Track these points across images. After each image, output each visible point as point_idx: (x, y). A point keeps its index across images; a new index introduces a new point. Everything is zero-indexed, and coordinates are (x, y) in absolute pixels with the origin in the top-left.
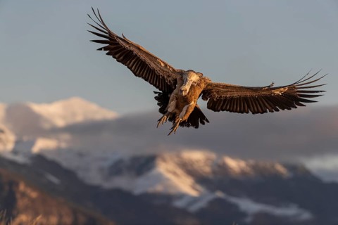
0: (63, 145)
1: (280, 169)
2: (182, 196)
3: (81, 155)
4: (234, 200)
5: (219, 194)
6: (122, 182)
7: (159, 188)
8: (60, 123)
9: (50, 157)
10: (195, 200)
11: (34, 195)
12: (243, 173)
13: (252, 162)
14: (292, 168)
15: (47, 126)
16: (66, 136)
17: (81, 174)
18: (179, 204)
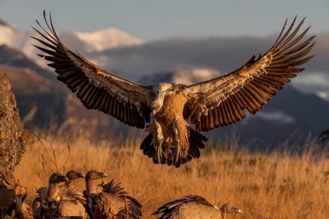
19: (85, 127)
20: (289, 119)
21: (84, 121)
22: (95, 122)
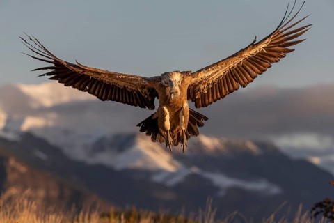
0: (51, 123)
1: (251, 146)
2: (160, 171)
3: (66, 132)
4: (208, 175)
5: (195, 170)
6: (105, 158)
7: (139, 164)
8: (48, 103)
9: (38, 134)
10: (172, 175)
11: (23, 169)
12: (217, 150)
13: (225, 140)
14: (262, 146)
15: (35, 106)
16: (53, 116)
17: (67, 151)
18: (158, 178)
19: (30, 199)
20: (275, 190)
21: (28, 191)
22: (41, 193)
